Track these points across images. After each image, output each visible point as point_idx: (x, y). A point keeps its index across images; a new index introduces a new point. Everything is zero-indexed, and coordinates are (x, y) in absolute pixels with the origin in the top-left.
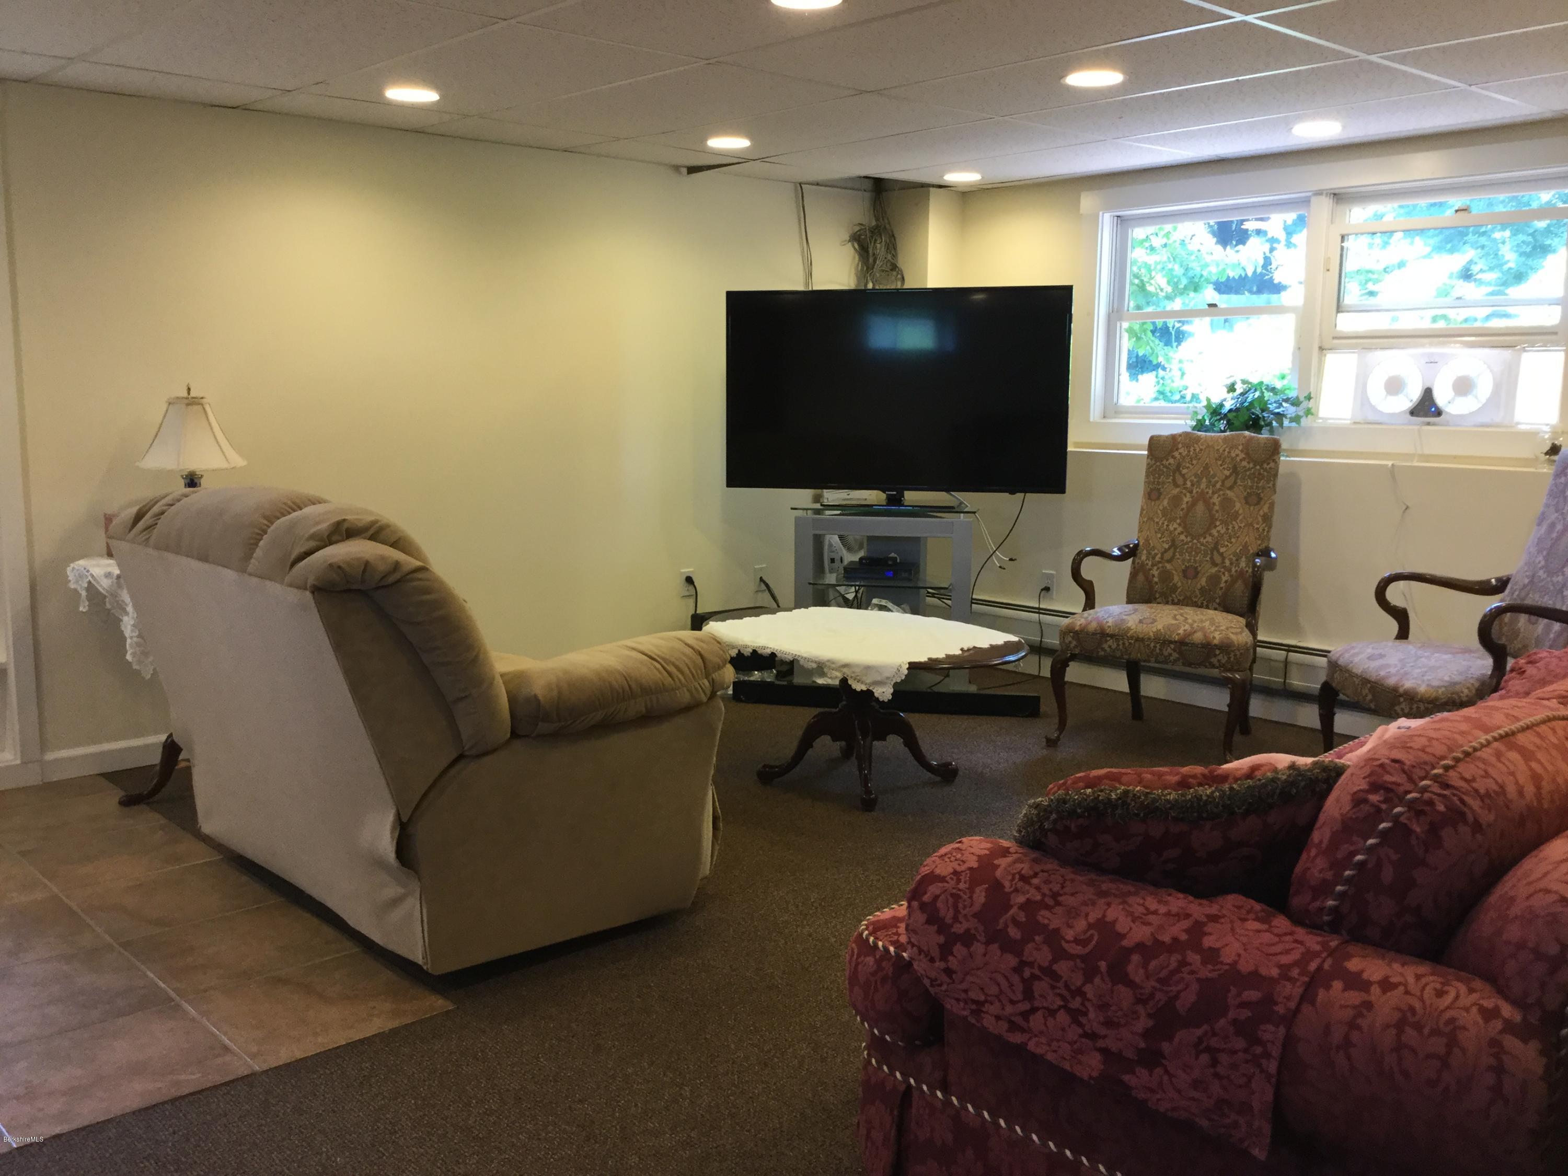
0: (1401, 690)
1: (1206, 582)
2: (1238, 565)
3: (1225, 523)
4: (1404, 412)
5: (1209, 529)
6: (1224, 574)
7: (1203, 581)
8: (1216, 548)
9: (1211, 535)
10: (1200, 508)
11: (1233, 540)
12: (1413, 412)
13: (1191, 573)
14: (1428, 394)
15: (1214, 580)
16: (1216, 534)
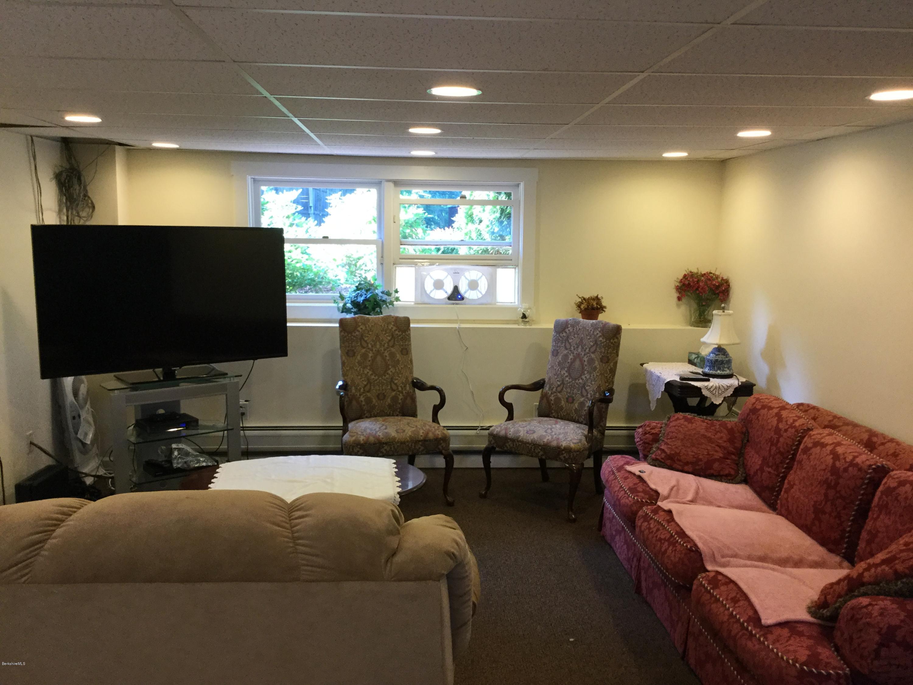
0: (562, 448)
1: (391, 401)
2: (405, 389)
3: (394, 366)
4: (445, 298)
5: (386, 371)
6: (399, 395)
7: (389, 401)
8: (392, 381)
9: (388, 374)
10: (379, 358)
11: (400, 376)
12: (449, 298)
13: (381, 396)
14: (456, 289)
15: (395, 399)
16: (391, 373)
